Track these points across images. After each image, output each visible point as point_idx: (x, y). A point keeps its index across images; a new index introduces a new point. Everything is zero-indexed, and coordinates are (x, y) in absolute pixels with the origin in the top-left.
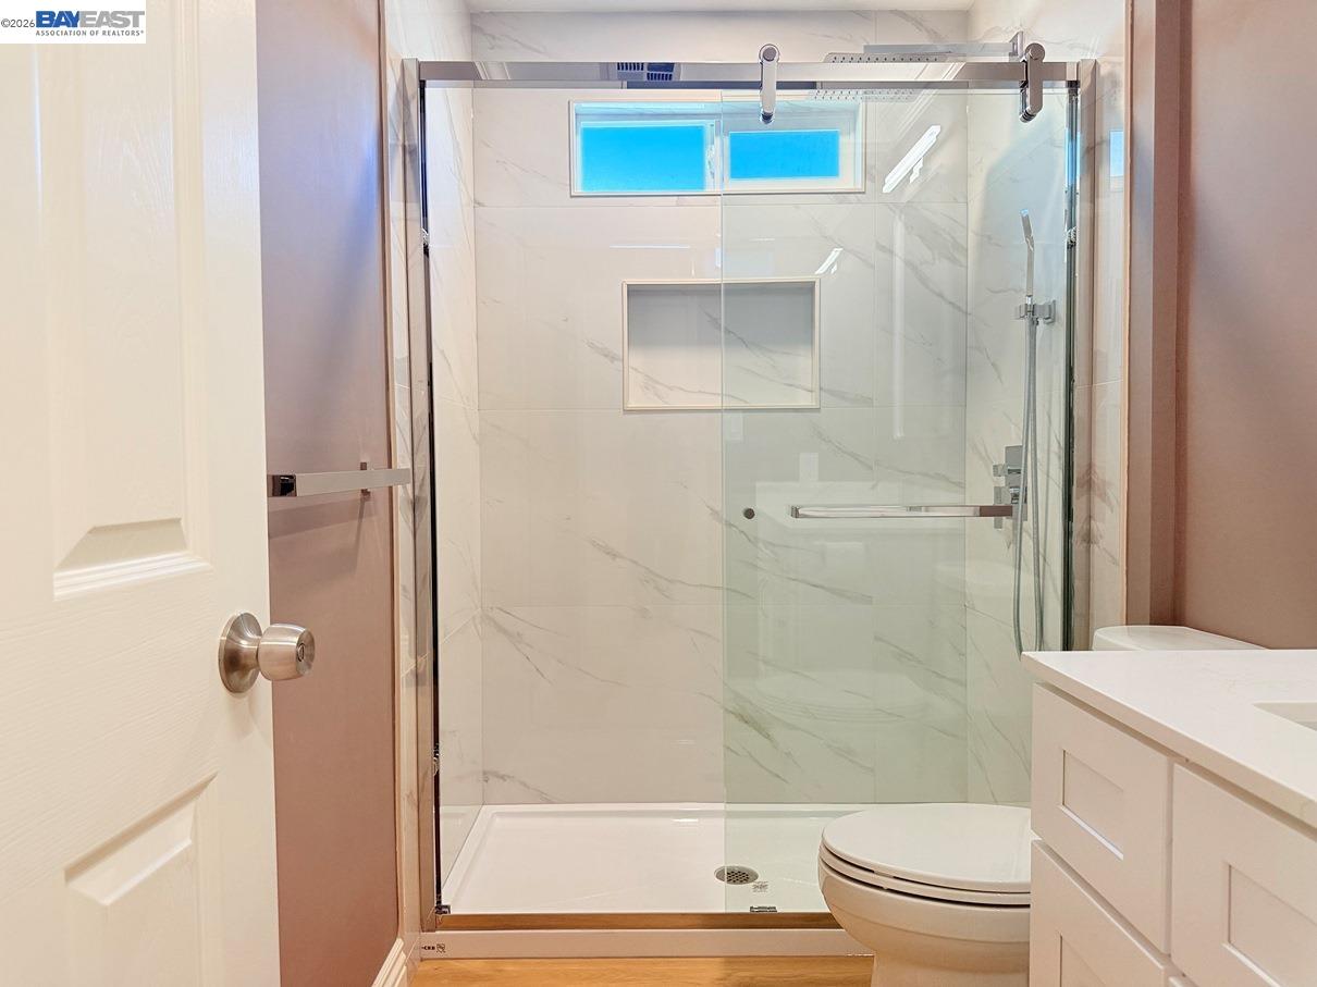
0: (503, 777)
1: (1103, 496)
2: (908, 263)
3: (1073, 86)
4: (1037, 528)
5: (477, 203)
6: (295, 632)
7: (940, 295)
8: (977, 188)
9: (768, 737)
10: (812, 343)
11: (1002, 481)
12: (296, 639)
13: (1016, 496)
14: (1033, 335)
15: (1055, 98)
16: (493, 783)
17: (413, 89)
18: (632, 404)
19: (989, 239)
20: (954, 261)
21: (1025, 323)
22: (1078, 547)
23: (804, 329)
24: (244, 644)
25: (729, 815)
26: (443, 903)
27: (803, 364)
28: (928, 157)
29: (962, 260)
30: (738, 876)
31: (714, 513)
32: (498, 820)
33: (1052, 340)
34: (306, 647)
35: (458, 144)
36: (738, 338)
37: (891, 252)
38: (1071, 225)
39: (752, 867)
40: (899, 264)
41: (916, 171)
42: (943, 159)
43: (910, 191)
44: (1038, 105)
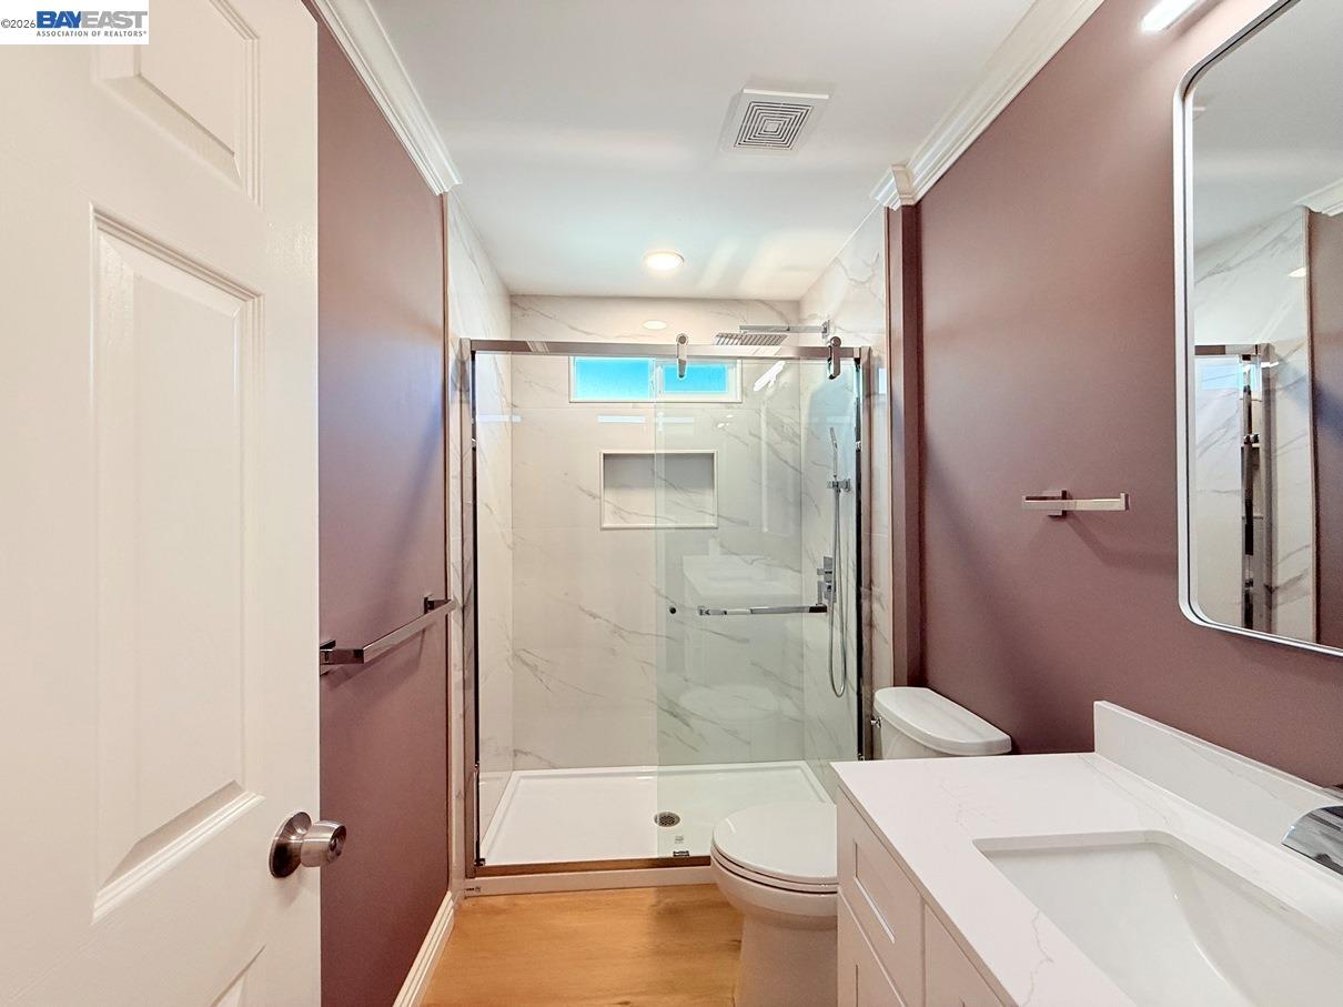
0: (526, 753)
1: (879, 599)
2: (769, 444)
3: (857, 361)
4: (841, 608)
5: (514, 406)
6: (331, 829)
7: (786, 462)
8: (805, 403)
9: (688, 725)
10: (713, 488)
11: (822, 578)
12: (330, 835)
13: (830, 587)
14: (837, 497)
15: (848, 365)
16: (518, 756)
17: (467, 355)
18: (605, 525)
19: (813, 435)
20: (793, 442)
21: (832, 491)
22: (865, 629)
23: (709, 480)
24: (293, 839)
25: (661, 774)
26: (481, 857)
27: (708, 499)
28: (778, 376)
29: (797, 441)
30: (667, 820)
31: (657, 591)
32: (522, 781)
33: (848, 501)
34: (340, 834)
35: (500, 374)
36: (671, 485)
37: (760, 438)
38: (858, 439)
39: (678, 814)
40: (764, 446)
41: (772, 383)
42: (786, 379)
43: (770, 392)
44: (837, 371)
